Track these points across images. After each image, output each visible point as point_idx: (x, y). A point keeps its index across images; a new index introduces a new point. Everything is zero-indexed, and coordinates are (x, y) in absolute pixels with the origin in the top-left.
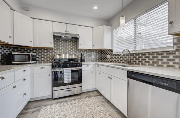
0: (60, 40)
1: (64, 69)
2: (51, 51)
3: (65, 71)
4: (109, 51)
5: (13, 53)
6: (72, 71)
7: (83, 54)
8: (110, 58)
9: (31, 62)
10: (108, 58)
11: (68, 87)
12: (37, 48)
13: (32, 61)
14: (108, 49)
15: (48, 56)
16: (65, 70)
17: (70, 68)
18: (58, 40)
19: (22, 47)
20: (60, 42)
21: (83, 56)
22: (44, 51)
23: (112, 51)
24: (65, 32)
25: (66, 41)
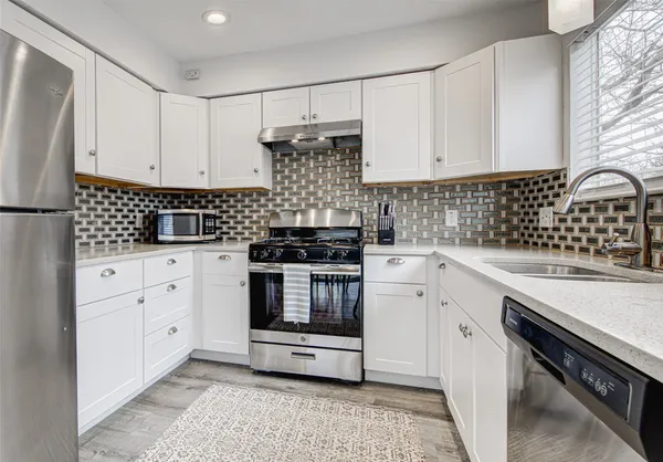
0: (295, 155)
1: (285, 266)
2: (263, 200)
3: (289, 276)
4: (546, 181)
5: (161, 212)
6: (315, 279)
7: (387, 207)
8: (550, 225)
9: (202, 238)
10: (542, 225)
11: (303, 339)
12: (224, 191)
13: (204, 233)
14: (540, 173)
15: (255, 217)
16: (288, 269)
17: (307, 267)
18: (285, 155)
19: (189, 193)
20: (291, 160)
21: (386, 213)
22: (243, 201)
23: (562, 181)
24: (303, 123)
25: (317, 154)
